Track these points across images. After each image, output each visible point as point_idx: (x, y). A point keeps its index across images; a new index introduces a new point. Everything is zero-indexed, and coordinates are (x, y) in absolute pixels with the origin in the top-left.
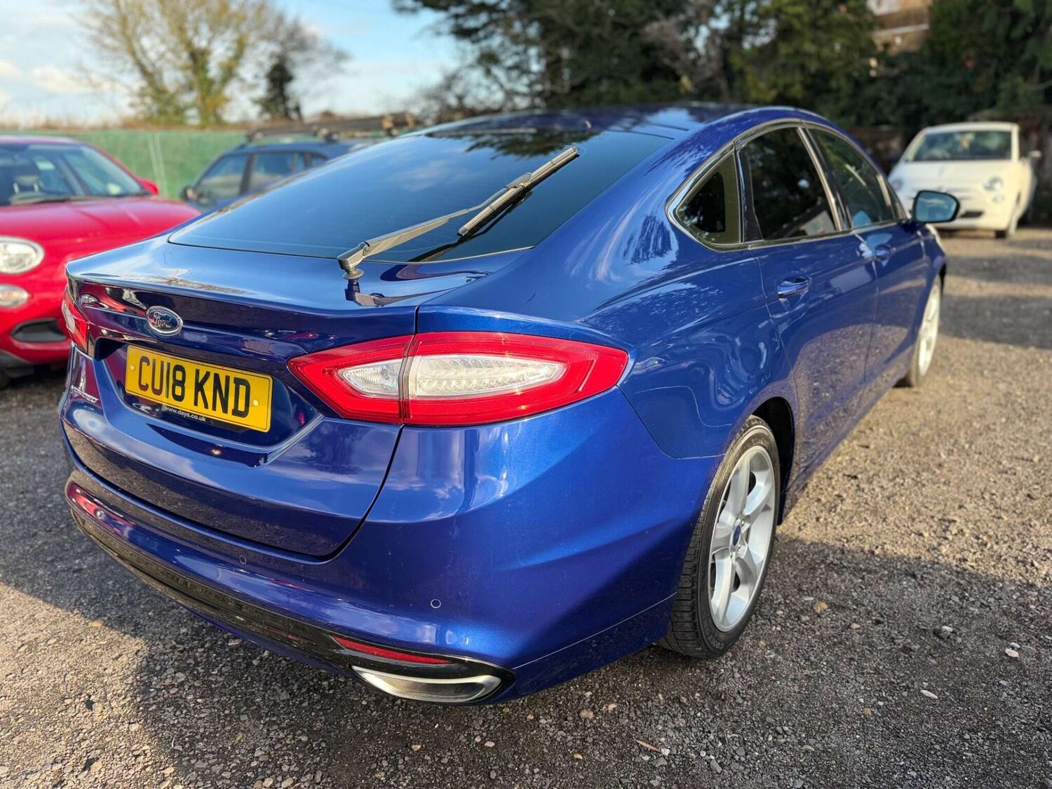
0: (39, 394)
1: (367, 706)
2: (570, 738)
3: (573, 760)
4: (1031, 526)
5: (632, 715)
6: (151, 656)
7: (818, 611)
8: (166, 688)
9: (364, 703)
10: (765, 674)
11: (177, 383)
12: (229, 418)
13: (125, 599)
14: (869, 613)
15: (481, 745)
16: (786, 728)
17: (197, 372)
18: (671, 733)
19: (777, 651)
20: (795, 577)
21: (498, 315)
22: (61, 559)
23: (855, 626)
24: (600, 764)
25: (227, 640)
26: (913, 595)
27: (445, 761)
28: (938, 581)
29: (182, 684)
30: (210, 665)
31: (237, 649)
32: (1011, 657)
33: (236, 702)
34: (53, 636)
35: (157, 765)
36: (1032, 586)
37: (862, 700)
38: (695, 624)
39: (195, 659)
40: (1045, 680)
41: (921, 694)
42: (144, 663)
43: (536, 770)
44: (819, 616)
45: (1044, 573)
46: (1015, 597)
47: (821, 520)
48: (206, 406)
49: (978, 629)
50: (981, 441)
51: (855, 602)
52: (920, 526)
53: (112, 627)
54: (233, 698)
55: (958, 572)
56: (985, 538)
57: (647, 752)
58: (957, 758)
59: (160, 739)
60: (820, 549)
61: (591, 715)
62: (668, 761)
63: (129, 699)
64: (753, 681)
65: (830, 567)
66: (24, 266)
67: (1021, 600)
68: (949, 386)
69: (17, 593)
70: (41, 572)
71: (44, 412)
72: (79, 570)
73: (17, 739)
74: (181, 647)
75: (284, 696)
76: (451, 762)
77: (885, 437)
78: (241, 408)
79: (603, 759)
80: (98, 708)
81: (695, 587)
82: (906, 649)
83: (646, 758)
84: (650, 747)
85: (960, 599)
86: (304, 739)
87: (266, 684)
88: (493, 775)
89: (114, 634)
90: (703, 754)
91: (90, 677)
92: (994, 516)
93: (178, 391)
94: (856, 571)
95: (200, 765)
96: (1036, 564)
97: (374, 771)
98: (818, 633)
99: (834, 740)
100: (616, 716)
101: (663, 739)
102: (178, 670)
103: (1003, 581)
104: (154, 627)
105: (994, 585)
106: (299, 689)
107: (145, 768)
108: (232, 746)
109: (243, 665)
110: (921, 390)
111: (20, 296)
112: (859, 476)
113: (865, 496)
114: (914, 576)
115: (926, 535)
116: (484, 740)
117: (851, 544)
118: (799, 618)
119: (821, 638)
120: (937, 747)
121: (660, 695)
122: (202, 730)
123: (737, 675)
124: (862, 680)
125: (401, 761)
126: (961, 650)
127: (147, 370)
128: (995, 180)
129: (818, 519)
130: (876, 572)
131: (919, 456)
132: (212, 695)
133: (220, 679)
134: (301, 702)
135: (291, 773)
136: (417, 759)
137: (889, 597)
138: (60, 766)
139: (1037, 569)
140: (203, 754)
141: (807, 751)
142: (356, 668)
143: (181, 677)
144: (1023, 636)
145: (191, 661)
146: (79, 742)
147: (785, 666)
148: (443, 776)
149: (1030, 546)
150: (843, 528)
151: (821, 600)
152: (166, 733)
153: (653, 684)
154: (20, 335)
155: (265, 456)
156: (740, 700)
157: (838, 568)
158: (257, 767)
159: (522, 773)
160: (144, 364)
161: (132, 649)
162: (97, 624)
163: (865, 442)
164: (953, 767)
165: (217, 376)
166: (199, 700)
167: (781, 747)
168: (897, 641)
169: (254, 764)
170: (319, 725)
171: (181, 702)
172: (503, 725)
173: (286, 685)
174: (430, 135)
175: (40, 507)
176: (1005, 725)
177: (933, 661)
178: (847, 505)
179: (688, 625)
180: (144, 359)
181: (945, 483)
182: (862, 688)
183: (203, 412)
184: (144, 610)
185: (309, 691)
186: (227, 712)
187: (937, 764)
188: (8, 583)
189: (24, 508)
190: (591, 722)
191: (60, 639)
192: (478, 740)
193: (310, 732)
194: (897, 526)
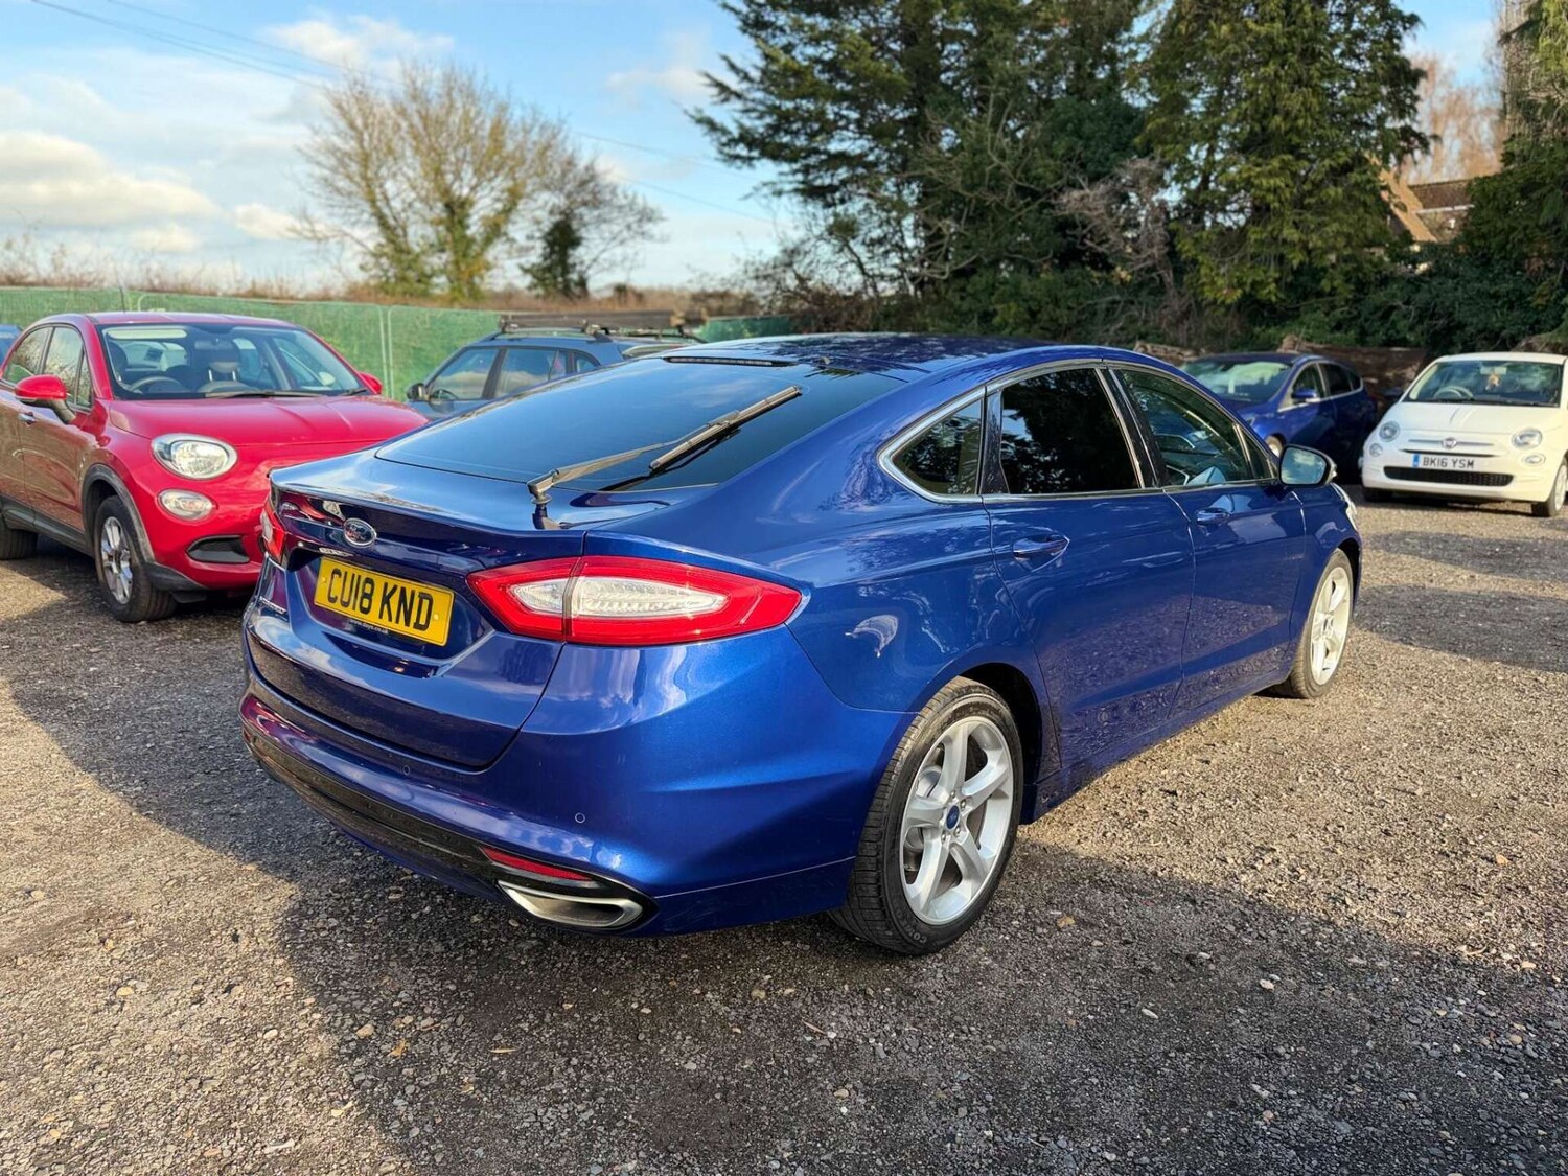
0: (209, 626)
1: (526, 966)
2: (733, 1013)
3: (731, 1032)
4: (1368, 863)
5: (809, 1000)
6: (305, 902)
7: (1061, 925)
8: (317, 930)
9: (523, 962)
10: (972, 978)
11: (365, 595)
12: (411, 631)
13: (284, 847)
14: (1120, 933)
15: (637, 1011)
16: (973, 1028)
17: (386, 585)
18: (844, 1020)
19: (995, 959)
20: (1049, 891)
21: (684, 549)
22: (219, 802)
23: (1097, 943)
24: (757, 1038)
25: (388, 894)
26: (1183, 918)
27: (595, 1020)
28: (1220, 908)
29: (334, 929)
30: (364, 914)
31: (397, 902)
32: (1264, 989)
33: (387, 949)
34: (203, 874)
35: (297, 996)
36: (1329, 923)
37: (1070, 1012)
38: (881, 900)
39: (351, 907)
40: (1292, 1012)
41: (1141, 1013)
42: (297, 906)
43: (688, 1037)
44: (1059, 930)
45: (1354, 911)
46: (1303, 932)
47: (1109, 835)
48: (390, 620)
49: (1241, 959)
50: (1362, 767)
51: (1110, 921)
52: (1228, 853)
53: (266, 871)
54: (385, 946)
55: (1248, 902)
56: (1302, 871)
57: (811, 1033)
58: (1152, 1072)
59: (304, 974)
60: (1094, 863)
61: (763, 995)
62: (832, 1043)
63: (276, 936)
64: (955, 983)
65: (1096, 884)
66: (212, 471)
67: (1309, 936)
68: (1358, 701)
69: (168, 831)
70: (195, 813)
71: (213, 647)
72: (237, 815)
73: (159, 961)
74: (337, 895)
75: (439, 948)
76: (600, 1022)
77: (1239, 754)
78: (423, 622)
79: (763, 1035)
80: (244, 941)
81: (880, 857)
82: (1146, 971)
83: (809, 1039)
84: (816, 1029)
85: (1237, 929)
86: (452, 987)
87: (422, 937)
88: (641, 1037)
89: (268, 878)
90: (872, 1041)
91: (240, 914)
92: (1327, 850)
93: (366, 604)
94: (1127, 890)
95: (341, 998)
96: (1349, 901)
97: (519, 1021)
98: (1050, 946)
99: (1022, 1043)
100: (789, 999)
101: (833, 1025)
102: (332, 915)
103: (1298, 916)
104: (313, 876)
105: (1286, 919)
106: (456, 944)
107: (285, 997)
108: (377, 987)
109: (401, 918)
110: (1317, 703)
111: (204, 506)
112: (1179, 793)
113: (1176, 814)
114: (1194, 902)
115: (1231, 861)
116: (641, 1006)
117: (1133, 863)
118: (1034, 929)
119: (1052, 952)
120: (1134, 1061)
121: (846, 987)
122: (348, 971)
123: (939, 976)
124: (1079, 994)
125: (548, 1016)
126: (1210, 977)
127: (338, 581)
128: (1531, 434)
129: (1104, 835)
130: (1150, 894)
131: (1270, 777)
132: (364, 941)
133: (376, 928)
134: (455, 956)
135: (432, 1015)
136: (569, 1015)
137: (1153, 920)
138: (200, 987)
139: (1347, 907)
140: (346, 990)
141: (987, 1051)
142: (500, 883)
143: (333, 922)
144: (1289, 970)
145: (346, 909)
146: (222, 970)
147: (1000, 972)
148: (589, 1033)
149: (1354, 883)
150: (1131, 846)
151: (1069, 915)
152: (311, 970)
153: (842, 976)
154: (196, 553)
155: (436, 668)
156: (932, 998)
157: (1104, 886)
158: (398, 1008)
159: (672, 1038)
160: (336, 576)
161: (285, 893)
162: (250, 867)
163: (1208, 756)
164: (1142, 1080)
165: (403, 590)
166: (350, 945)
167: (960, 1045)
168: (1138, 962)
169: (396, 1004)
170: (470, 978)
171: (330, 944)
172: (665, 995)
173: (442, 939)
174: (668, 359)
175: (200, 748)
176: (1221, 1049)
177: (1172, 985)
178: (1151, 822)
179: (873, 900)
180: (336, 572)
181: (1286, 810)
182: (1077, 1001)
183: (386, 624)
184: (302, 858)
185: (465, 946)
186: (376, 957)
187: (1126, 1075)
188: (160, 821)
189: (182, 748)
190: (761, 1001)
191: (210, 877)
192: (635, 1006)
193: (461, 984)
194: (1201, 851)
